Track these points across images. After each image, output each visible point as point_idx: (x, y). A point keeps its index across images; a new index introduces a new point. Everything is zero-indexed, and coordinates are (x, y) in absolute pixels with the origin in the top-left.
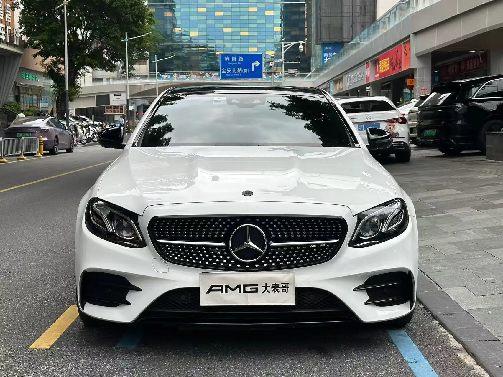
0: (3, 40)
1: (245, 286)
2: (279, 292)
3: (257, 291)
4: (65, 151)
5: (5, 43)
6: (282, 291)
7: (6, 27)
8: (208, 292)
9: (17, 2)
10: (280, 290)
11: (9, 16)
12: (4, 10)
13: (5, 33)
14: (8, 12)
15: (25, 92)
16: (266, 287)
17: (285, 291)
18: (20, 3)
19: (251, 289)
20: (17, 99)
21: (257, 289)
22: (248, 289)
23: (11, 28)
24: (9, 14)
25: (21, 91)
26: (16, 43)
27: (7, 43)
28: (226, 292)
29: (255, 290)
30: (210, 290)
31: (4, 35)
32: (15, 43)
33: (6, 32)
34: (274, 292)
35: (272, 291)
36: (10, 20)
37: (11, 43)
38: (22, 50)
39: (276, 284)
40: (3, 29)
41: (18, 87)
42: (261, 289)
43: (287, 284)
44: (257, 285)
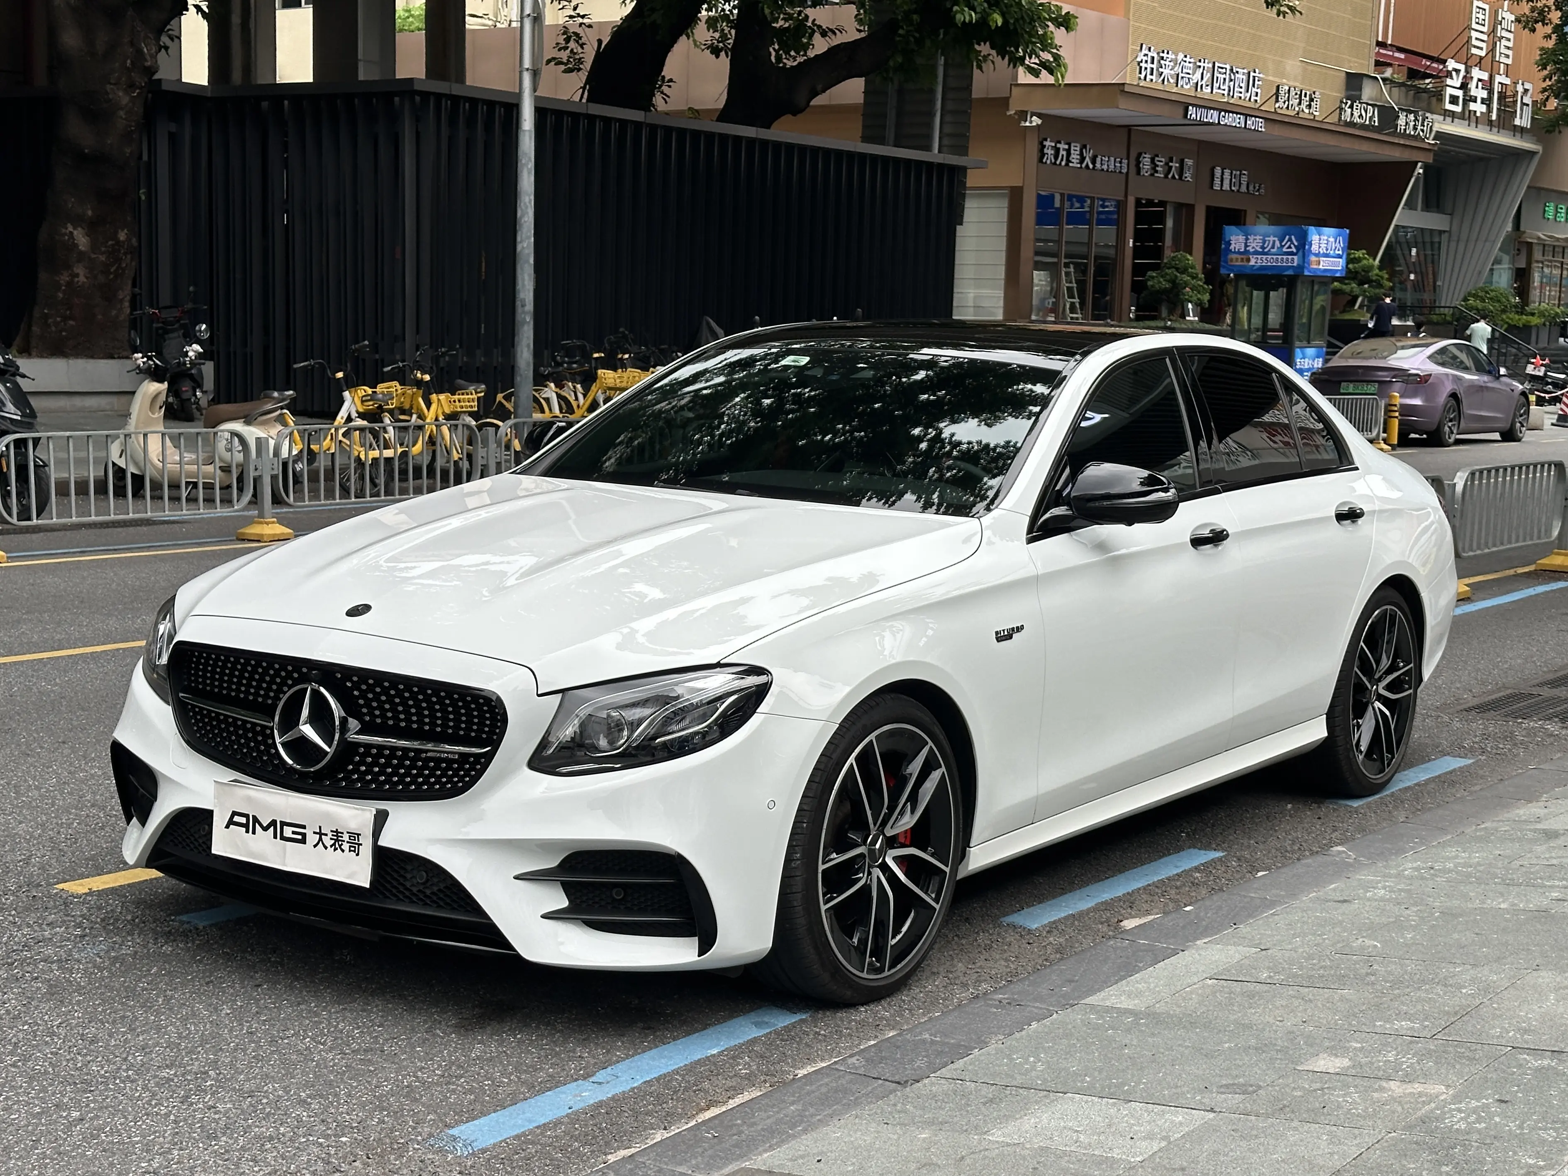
0: (1478, 114)
1: (283, 824)
2: (343, 851)
3: (303, 841)
4: (1497, 436)
5: (1483, 124)
6: (350, 851)
7: (1491, 77)
8: (227, 827)
9: (1545, 6)
10: (346, 846)
11: (1508, 48)
12: (1493, 31)
13: (1485, 96)
14: (1505, 34)
15: (1550, 258)
16: (321, 834)
17: (354, 851)
18: (1553, 8)
19: (294, 833)
20: (1522, 277)
21: (304, 835)
22: (288, 832)
23: (1507, 81)
24: (1509, 40)
25: (1537, 255)
26: (1523, 120)
27: (1490, 123)
28: (254, 833)
29: (300, 837)
30: (231, 822)
31: (1483, 101)
32: (1517, 122)
33: (1491, 92)
34: (335, 849)
35: (331, 846)
36: (1507, 56)
37: (1505, 121)
38: (1539, 141)
39: (337, 831)
40: (1480, 84)
41: (1530, 245)
42: (312, 839)
43: (359, 835)
44: (304, 827)
